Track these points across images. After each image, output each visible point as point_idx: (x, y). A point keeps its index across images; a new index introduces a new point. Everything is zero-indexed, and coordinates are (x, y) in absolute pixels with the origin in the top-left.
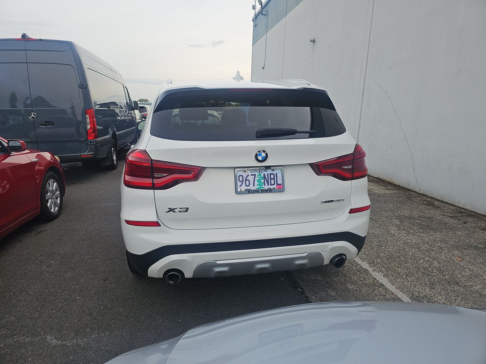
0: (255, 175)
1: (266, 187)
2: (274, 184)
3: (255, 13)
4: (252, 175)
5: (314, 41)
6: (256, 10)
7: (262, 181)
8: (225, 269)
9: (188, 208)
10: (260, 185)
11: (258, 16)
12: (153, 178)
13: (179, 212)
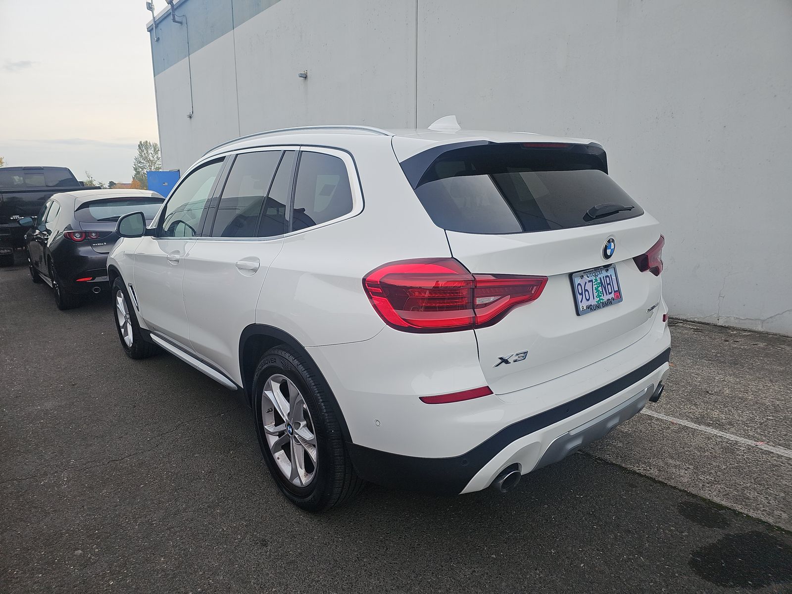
0: (592, 281)
1: (605, 298)
2: (611, 293)
3: (154, 18)
4: (589, 281)
5: (305, 77)
6: (154, 12)
7: (600, 288)
8: (578, 442)
9: (527, 352)
10: (599, 296)
11: (164, 23)
12: (474, 307)
13: (515, 361)
